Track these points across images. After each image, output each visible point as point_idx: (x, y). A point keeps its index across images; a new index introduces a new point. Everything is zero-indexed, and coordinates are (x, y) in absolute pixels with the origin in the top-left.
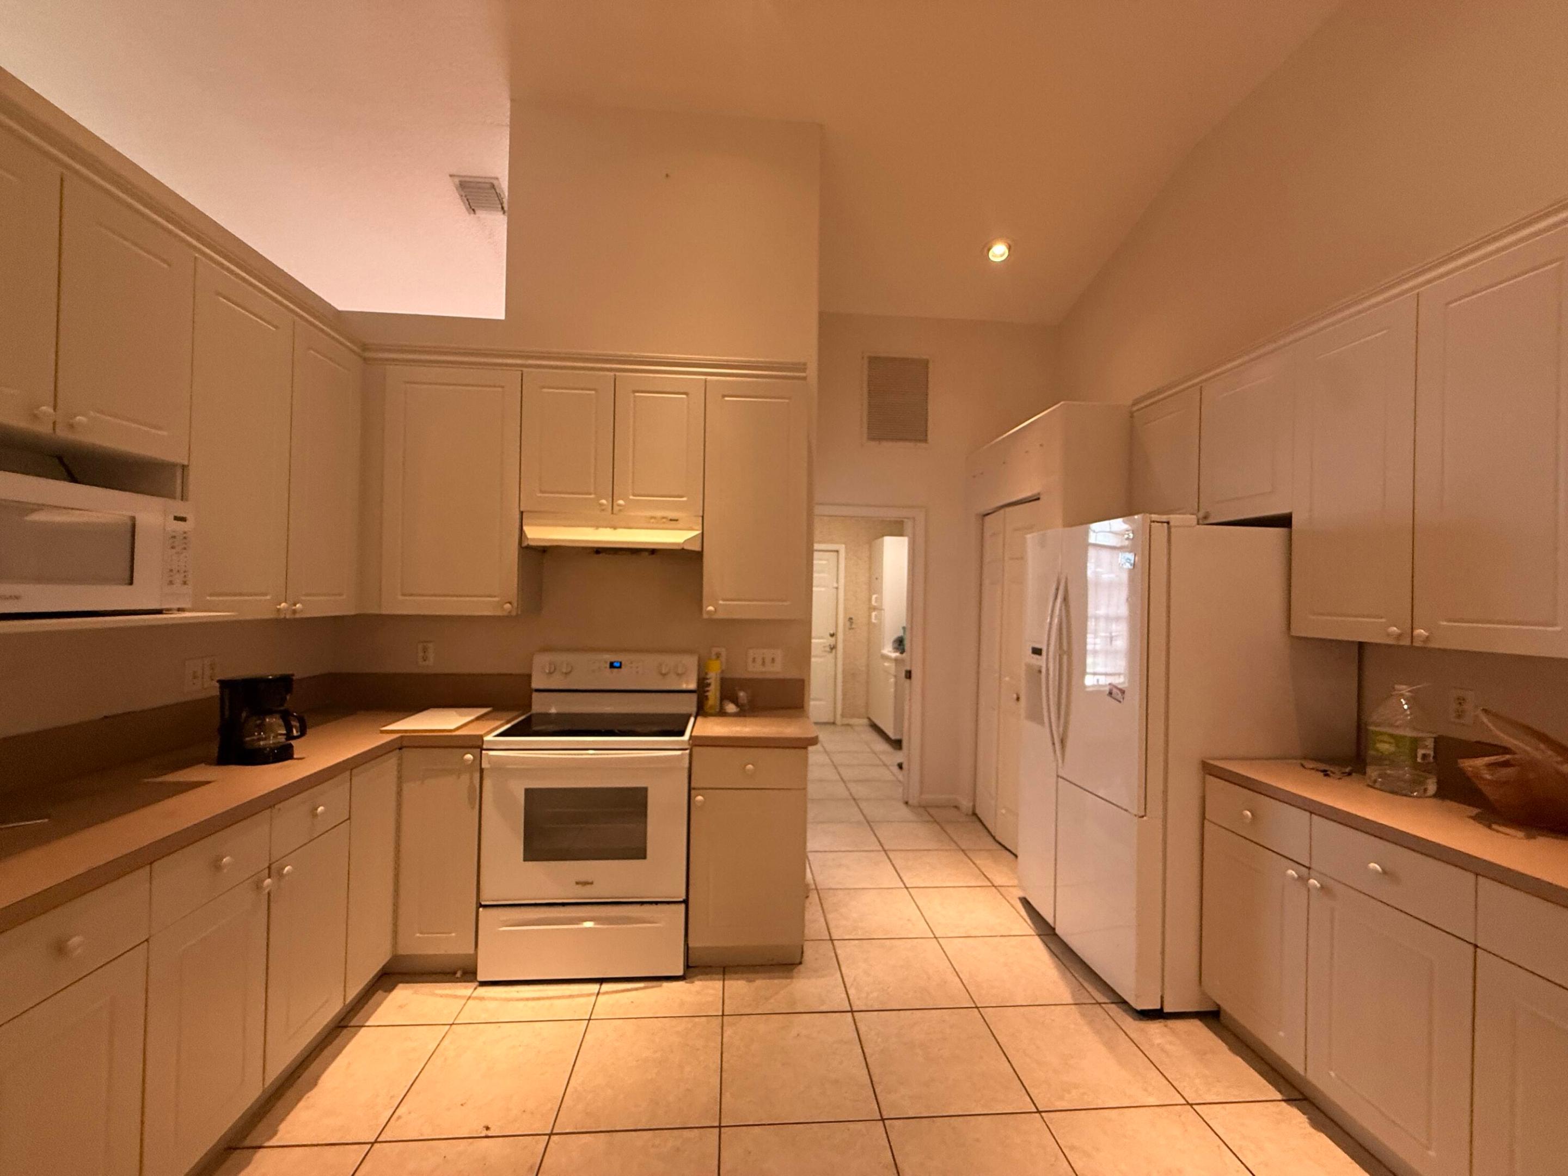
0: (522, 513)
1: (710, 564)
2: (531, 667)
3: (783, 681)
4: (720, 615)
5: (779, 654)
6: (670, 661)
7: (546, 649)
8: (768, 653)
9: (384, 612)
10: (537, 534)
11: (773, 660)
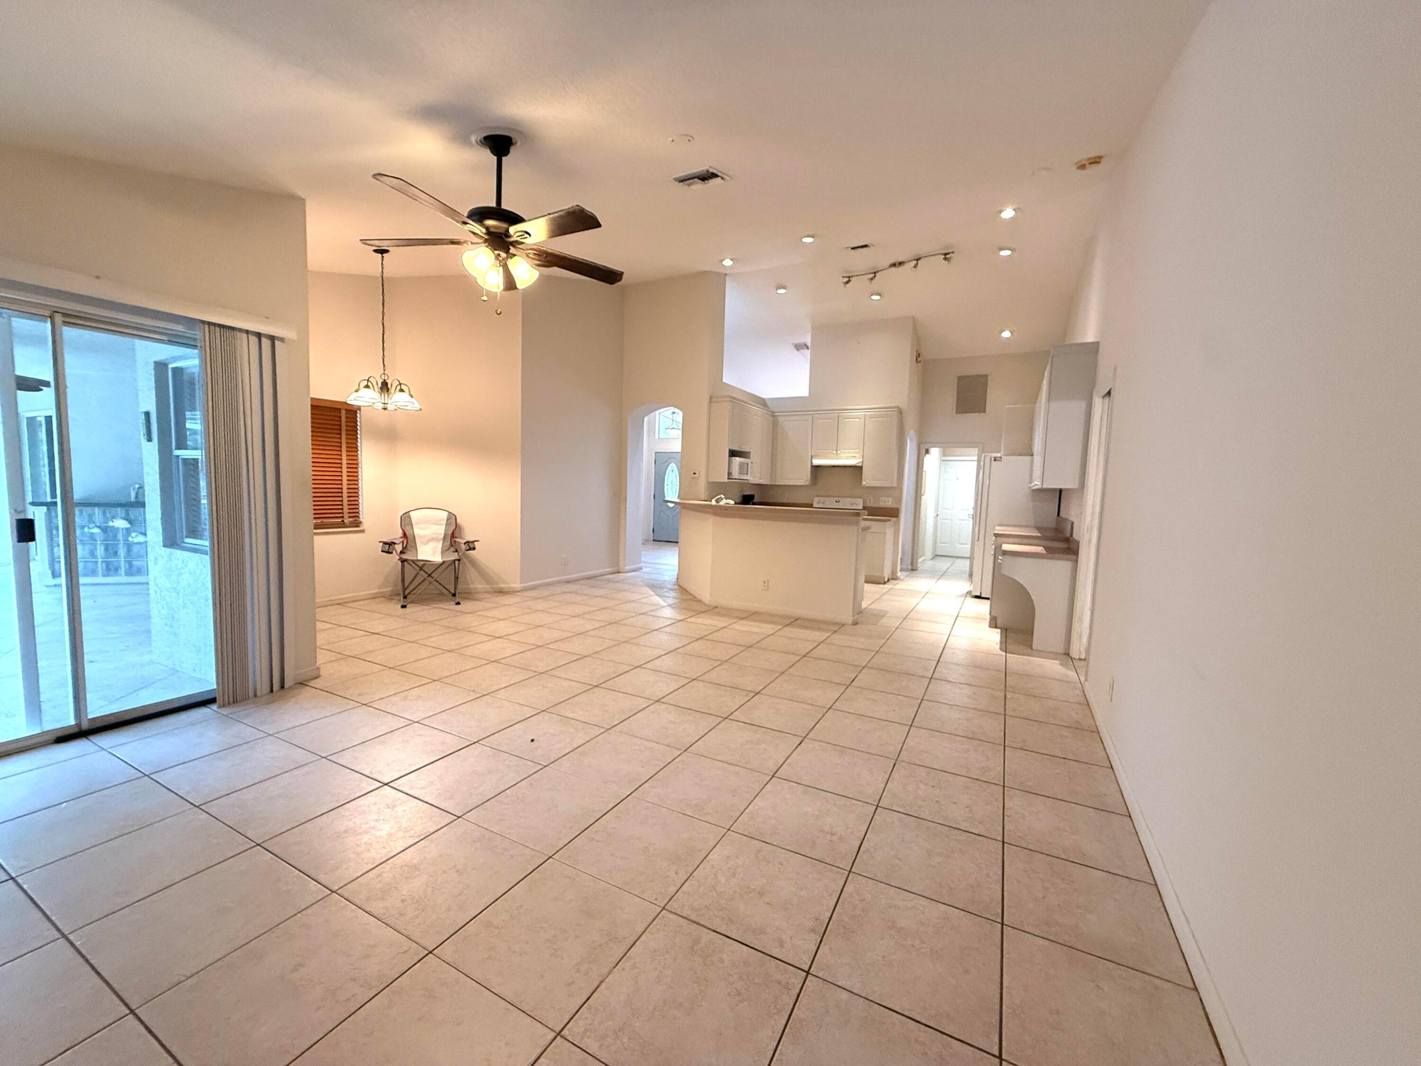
0: (812, 456)
1: (864, 469)
2: (813, 501)
3: (892, 509)
4: (867, 485)
5: (890, 499)
6: (854, 500)
7: (817, 496)
8: (886, 499)
9: (778, 483)
10: (816, 462)
11: (888, 501)
